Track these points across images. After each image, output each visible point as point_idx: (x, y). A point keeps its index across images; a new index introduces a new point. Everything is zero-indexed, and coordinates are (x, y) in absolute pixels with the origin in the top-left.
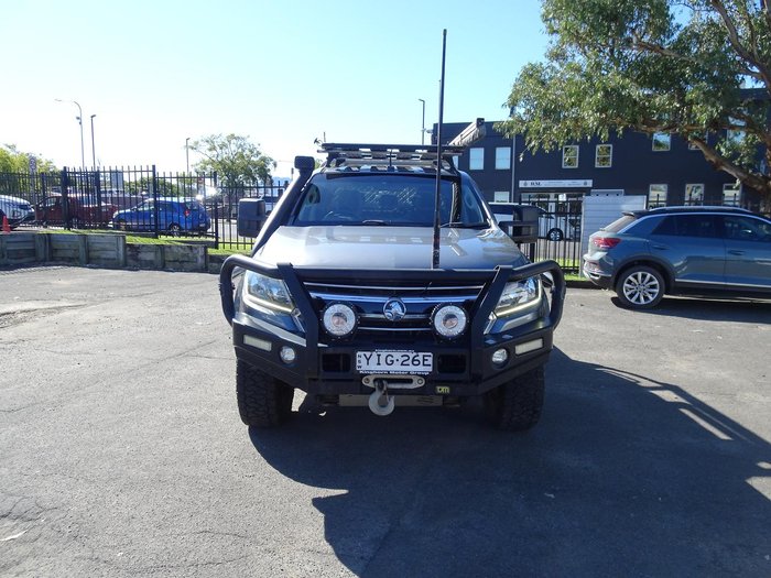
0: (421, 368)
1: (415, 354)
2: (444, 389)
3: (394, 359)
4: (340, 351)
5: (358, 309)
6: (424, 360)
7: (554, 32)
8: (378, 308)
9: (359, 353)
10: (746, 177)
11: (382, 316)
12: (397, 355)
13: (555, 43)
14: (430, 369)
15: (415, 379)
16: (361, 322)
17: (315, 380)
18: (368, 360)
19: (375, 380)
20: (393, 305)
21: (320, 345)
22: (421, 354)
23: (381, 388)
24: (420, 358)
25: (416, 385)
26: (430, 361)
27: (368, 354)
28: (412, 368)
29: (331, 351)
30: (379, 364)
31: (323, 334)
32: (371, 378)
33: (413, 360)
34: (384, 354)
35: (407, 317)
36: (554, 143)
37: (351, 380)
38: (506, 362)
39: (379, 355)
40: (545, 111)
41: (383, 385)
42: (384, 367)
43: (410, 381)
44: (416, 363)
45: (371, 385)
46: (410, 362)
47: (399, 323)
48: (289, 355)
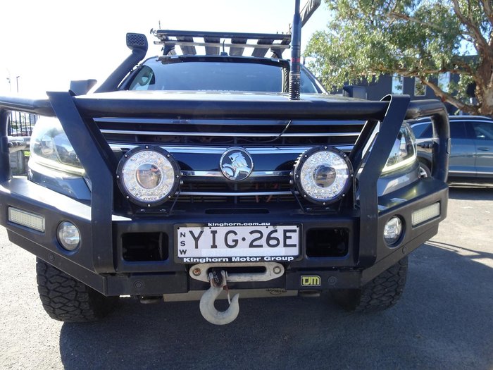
0: (280, 251)
1: (271, 228)
2: (312, 281)
3: (239, 237)
4: (151, 227)
5: (181, 164)
6: (286, 238)
7: (333, 8)
8: (212, 163)
9: (181, 230)
10: (463, 106)
11: (218, 174)
12: (244, 231)
13: (334, 16)
14: (295, 251)
15: (270, 267)
16: (186, 182)
17: (113, 274)
18: (197, 239)
19: (210, 271)
20: (234, 156)
21: (115, 218)
22: (281, 229)
23: (219, 284)
24: (279, 234)
25: (270, 275)
26: (295, 238)
27: (197, 230)
28: (266, 252)
29: (135, 228)
30: (214, 246)
31: (122, 201)
32: (204, 269)
33: (269, 238)
34: (222, 230)
35: (255, 174)
36: (334, 87)
37: (173, 273)
38: (400, 238)
39: (214, 233)
40: (331, 59)
41: (221, 278)
42: (222, 252)
43: (262, 270)
44: (273, 242)
45: (203, 277)
46: (263, 241)
47: (243, 184)
48: (71, 236)
